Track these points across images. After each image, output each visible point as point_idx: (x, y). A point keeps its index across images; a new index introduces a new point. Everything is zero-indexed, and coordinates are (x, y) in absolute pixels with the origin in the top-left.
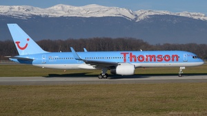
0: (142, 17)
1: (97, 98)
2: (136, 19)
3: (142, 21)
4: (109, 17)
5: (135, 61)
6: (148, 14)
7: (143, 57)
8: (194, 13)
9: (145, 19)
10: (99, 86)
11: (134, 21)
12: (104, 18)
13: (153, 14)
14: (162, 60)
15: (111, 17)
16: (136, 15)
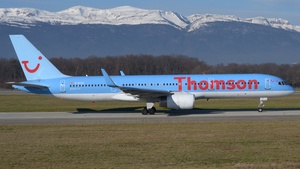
0: (197, 25)
1: (131, 144)
2: (188, 27)
3: (196, 30)
4: (148, 24)
5: (195, 88)
6: (205, 20)
7: (206, 83)
8: (273, 20)
9: (201, 28)
10: (133, 125)
11: (184, 31)
12: (141, 26)
13: (213, 20)
14: (234, 87)
15: (152, 24)
16: (188, 22)
